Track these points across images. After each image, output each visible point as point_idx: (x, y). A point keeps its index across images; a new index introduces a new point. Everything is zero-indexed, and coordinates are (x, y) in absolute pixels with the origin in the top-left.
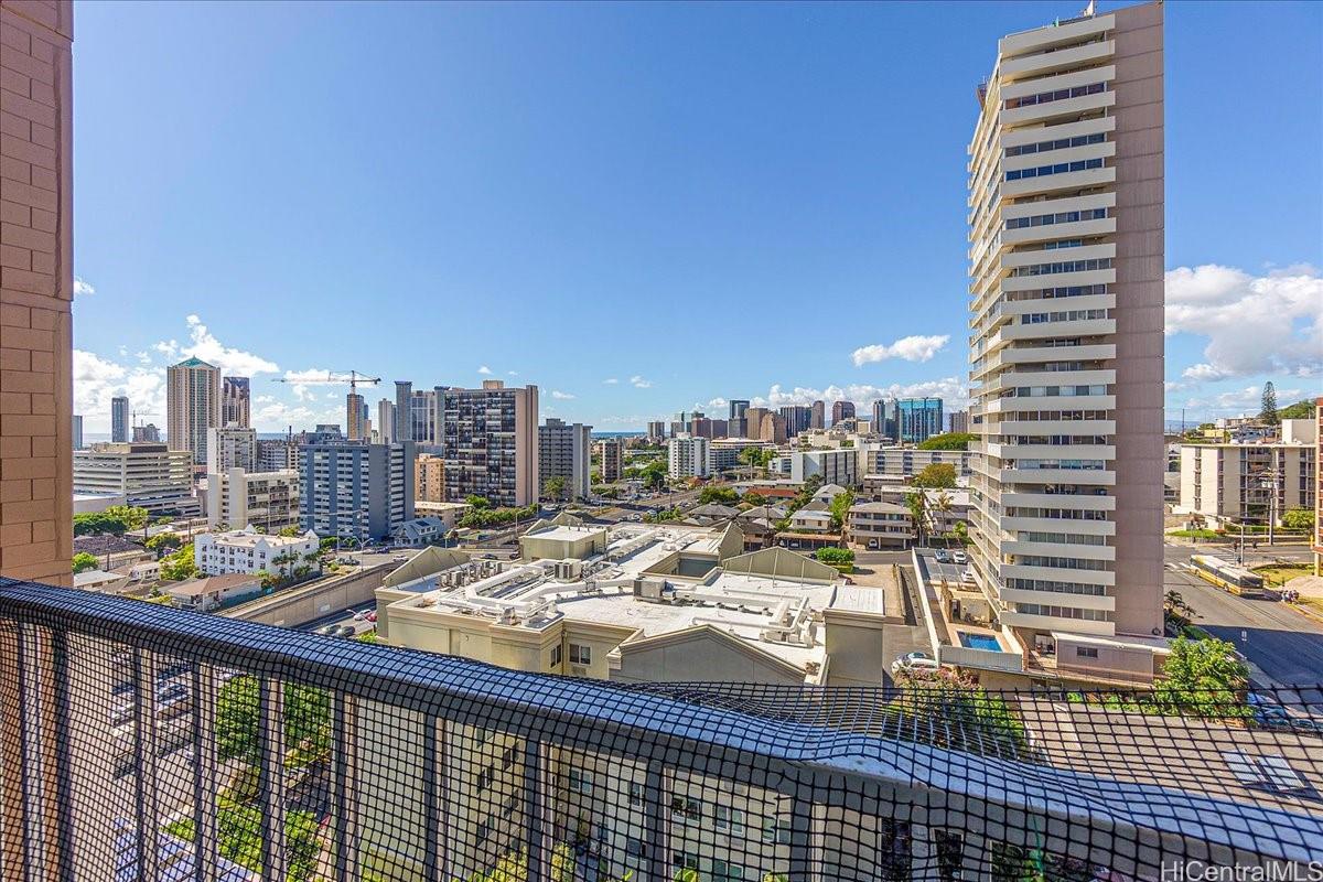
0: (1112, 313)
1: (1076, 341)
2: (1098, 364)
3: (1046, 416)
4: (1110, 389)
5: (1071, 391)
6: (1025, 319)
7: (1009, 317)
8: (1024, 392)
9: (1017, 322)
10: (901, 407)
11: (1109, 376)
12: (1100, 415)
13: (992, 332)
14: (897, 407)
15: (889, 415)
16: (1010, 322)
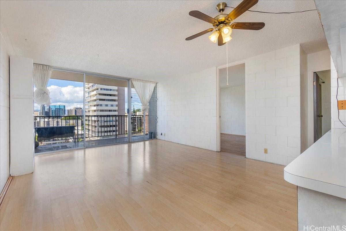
0: (117, 90)
1: (111, 95)
2: (114, 100)
3: (105, 111)
4: (117, 106)
5: (110, 105)
6: (101, 89)
7: (97, 88)
8: (101, 105)
9: (99, 89)
10: (51, 107)
11: (116, 103)
12: (115, 111)
13: (93, 91)
14: (50, 107)
15: (46, 110)
16: (98, 89)
